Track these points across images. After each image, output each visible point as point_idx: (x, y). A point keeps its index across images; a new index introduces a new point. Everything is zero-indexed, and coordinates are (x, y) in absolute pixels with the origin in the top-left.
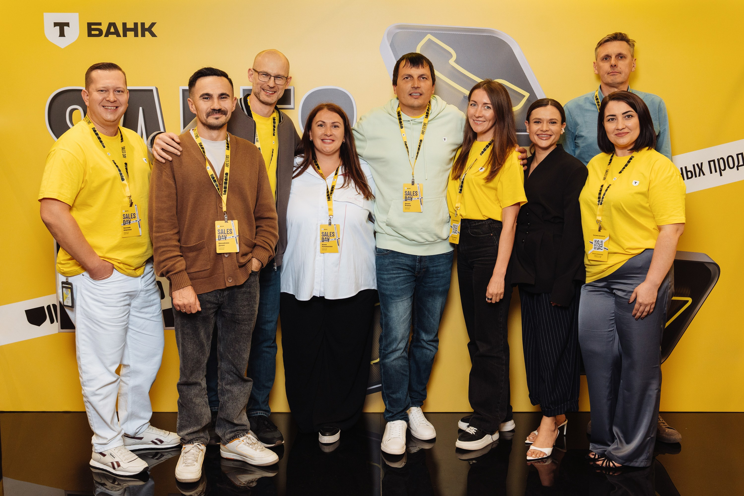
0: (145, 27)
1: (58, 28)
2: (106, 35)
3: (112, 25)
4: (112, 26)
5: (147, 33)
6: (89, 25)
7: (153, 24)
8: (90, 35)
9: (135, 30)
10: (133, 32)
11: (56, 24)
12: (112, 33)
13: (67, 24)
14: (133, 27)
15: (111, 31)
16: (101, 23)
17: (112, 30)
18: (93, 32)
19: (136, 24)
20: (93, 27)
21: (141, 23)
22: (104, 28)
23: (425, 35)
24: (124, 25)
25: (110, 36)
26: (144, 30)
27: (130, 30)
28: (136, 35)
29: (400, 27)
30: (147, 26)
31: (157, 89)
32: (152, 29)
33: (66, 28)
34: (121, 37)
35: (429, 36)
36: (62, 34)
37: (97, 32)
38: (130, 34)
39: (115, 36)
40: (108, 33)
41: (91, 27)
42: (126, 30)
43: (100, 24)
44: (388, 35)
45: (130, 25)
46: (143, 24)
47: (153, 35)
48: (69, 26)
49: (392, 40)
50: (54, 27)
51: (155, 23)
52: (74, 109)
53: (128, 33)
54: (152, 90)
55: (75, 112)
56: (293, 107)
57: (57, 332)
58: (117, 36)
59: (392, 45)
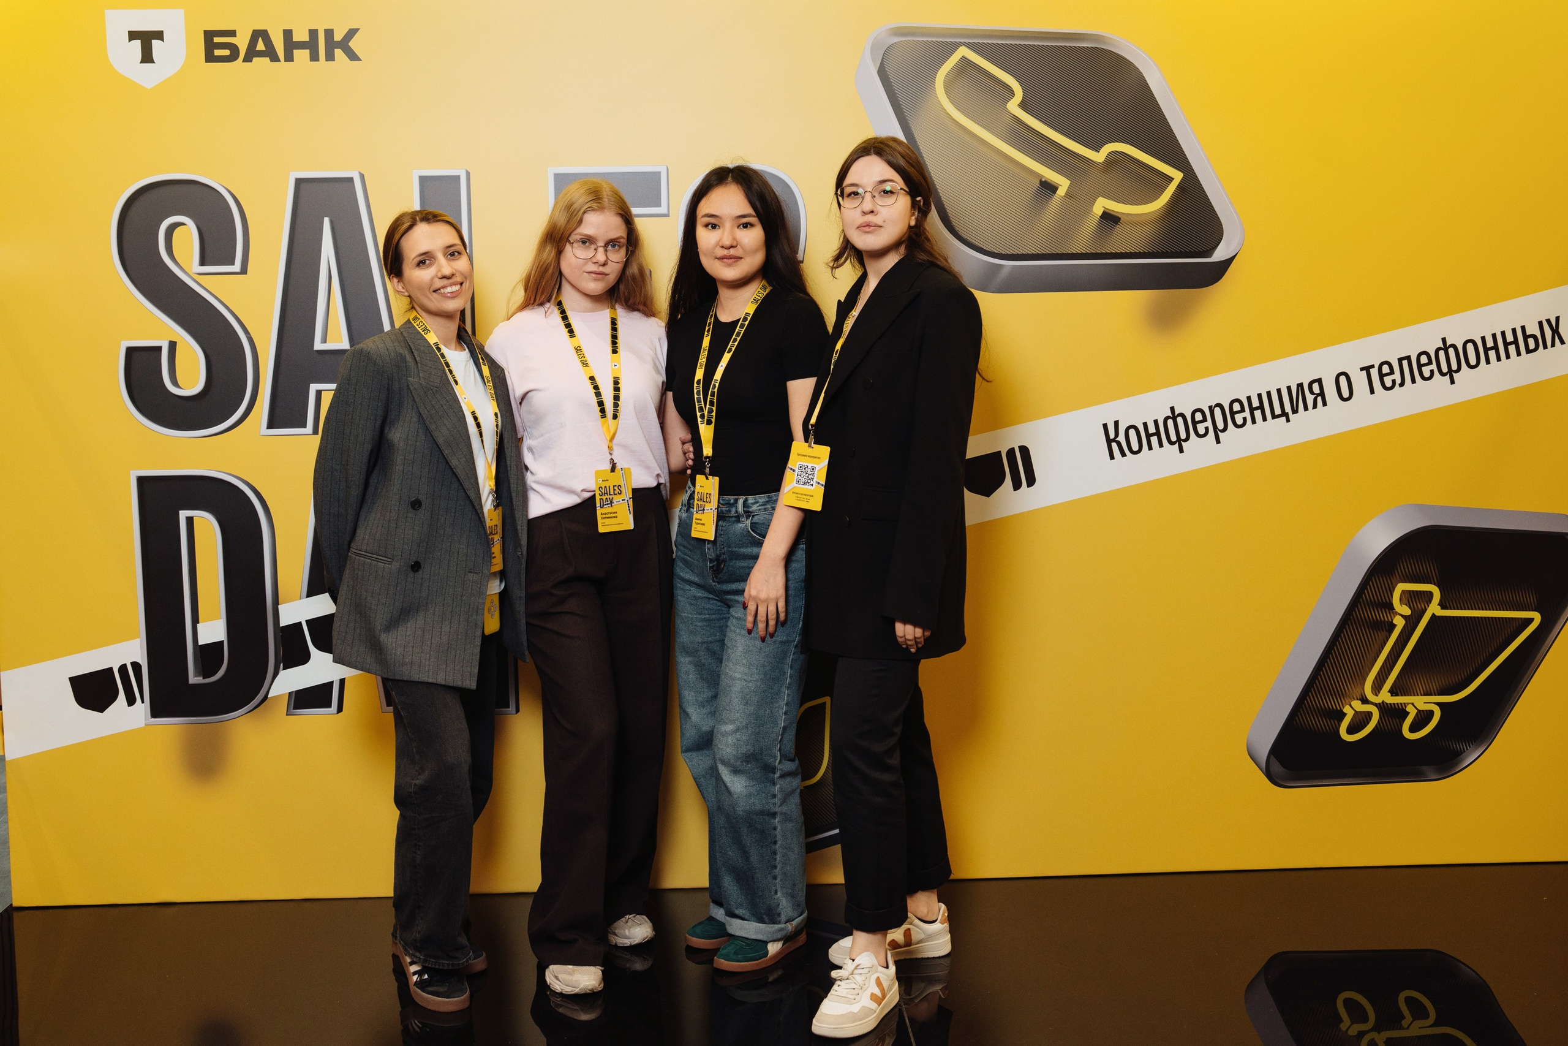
0: (335, 40)
1: (137, 43)
2: (248, 59)
3: (259, 34)
4: (260, 38)
5: (338, 53)
6: (209, 35)
7: (352, 33)
8: (210, 58)
9: (311, 45)
10: (308, 51)
11: (133, 35)
12: (261, 54)
13: (159, 35)
14: (306, 39)
15: (257, 50)
16: (235, 31)
17: (261, 46)
18: (218, 52)
19: (313, 33)
20: (217, 40)
21: (326, 30)
22: (242, 42)
23: (954, 48)
24: (288, 34)
25: (255, 59)
26: (331, 45)
27: (301, 45)
28: (314, 57)
29: (899, 32)
30: (338, 37)
31: (362, 176)
32: (351, 44)
33: (155, 42)
34: (278, 60)
35: (963, 51)
36: (147, 57)
37: (226, 52)
38: (302, 55)
39: (267, 59)
40: (251, 54)
41: (213, 40)
42: (291, 45)
43: (232, 33)
44: (872, 49)
45: (301, 36)
46: (329, 33)
47: (353, 56)
48: (162, 39)
49: (882, 58)
51: (357, 30)
52: (183, 224)
53: (297, 53)
54: (351, 180)
55: (178, 233)
56: (665, 212)
57: (142, 725)
58: (272, 60)
59: (882, 73)
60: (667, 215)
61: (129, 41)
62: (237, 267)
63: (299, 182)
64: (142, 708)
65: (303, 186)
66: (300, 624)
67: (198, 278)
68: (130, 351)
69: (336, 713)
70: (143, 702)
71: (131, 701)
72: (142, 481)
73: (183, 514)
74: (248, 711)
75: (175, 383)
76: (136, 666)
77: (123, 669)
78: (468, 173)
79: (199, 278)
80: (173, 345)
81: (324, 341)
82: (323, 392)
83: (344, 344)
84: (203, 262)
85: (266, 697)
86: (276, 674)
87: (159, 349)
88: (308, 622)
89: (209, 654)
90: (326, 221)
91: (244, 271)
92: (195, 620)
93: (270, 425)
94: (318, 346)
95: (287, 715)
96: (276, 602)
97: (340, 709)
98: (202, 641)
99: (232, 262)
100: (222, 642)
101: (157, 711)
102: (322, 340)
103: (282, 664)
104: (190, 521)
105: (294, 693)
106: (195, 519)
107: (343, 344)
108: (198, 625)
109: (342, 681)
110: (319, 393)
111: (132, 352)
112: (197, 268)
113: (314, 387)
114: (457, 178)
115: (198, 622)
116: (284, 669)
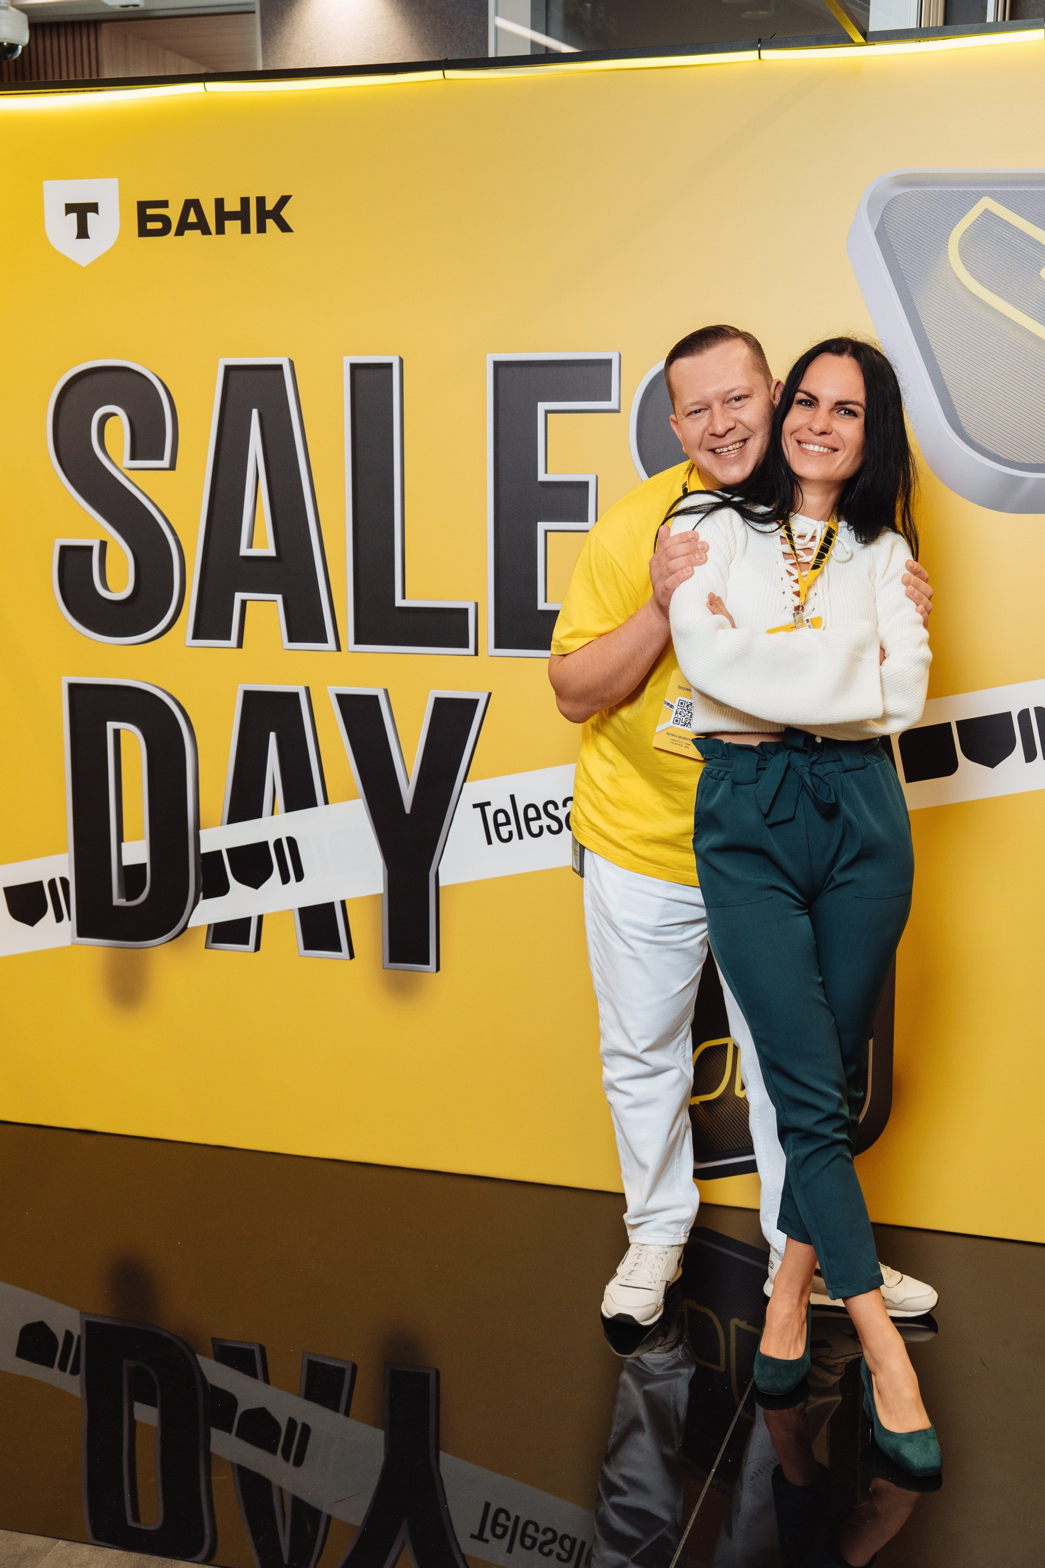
0: (267, 209)
1: (73, 216)
2: (180, 232)
3: (192, 204)
4: (192, 209)
5: (270, 223)
6: (142, 206)
7: (284, 200)
8: (143, 232)
9: (242, 215)
10: (239, 222)
11: (70, 208)
12: (192, 227)
13: (94, 208)
14: (237, 208)
15: (188, 221)
16: (167, 201)
17: (192, 218)
18: (151, 226)
19: (245, 201)
20: (150, 211)
21: (257, 198)
22: (174, 213)
23: (975, 198)
24: (219, 203)
25: (186, 232)
26: (263, 215)
27: (233, 216)
28: (246, 229)
29: (904, 181)
30: (270, 206)
31: (292, 363)
32: (283, 213)
33: (90, 216)
34: (210, 233)
35: (986, 203)
36: (83, 233)
37: (158, 225)
38: (233, 226)
39: (199, 231)
40: (183, 227)
41: (146, 212)
42: (222, 216)
43: (164, 204)
44: (870, 203)
45: (232, 205)
46: (261, 201)
47: (285, 227)
48: (97, 212)
49: (883, 215)
50: (67, 214)
52: (114, 414)
53: (228, 224)
54: (279, 368)
55: (110, 422)
56: (616, 407)
57: (69, 944)
58: (203, 234)
59: (881, 233)
60: (618, 411)
61: (66, 215)
62: (165, 463)
63: (229, 369)
64: (69, 925)
65: (233, 374)
66: (220, 852)
67: (128, 473)
68: (64, 550)
69: (253, 949)
70: (70, 920)
71: (59, 918)
72: (73, 688)
73: (111, 726)
74: (167, 940)
75: (105, 585)
76: (64, 882)
77: (52, 883)
78: (401, 361)
79: (130, 474)
80: (103, 545)
81: (250, 546)
82: (248, 602)
83: (271, 551)
84: (133, 457)
85: (185, 928)
86: (196, 903)
87: (90, 549)
88: (228, 850)
89: (133, 875)
90: (255, 412)
91: (172, 467)
92: (120, 839)
93: (196, 636)
94: (244, 551)
95: (206, 948)
96: (197, 827)
97: (257, 948)
98: (126, 862)
99: (160, 457)
100: (145, 865)
101: (84, 930)
102: (248, 544)
103: (202, 894)
104: (117, 732)
105: (213, 926)
106: (122, 732)
107: (269, 549)
108: (123, 844)
109: (260, 918)
110: (244, 603)
111: (65, 551)
112: (127, 463)
113: (239, 597)
114: (389, 366)
115: (123, 841)
116: (204, 898)
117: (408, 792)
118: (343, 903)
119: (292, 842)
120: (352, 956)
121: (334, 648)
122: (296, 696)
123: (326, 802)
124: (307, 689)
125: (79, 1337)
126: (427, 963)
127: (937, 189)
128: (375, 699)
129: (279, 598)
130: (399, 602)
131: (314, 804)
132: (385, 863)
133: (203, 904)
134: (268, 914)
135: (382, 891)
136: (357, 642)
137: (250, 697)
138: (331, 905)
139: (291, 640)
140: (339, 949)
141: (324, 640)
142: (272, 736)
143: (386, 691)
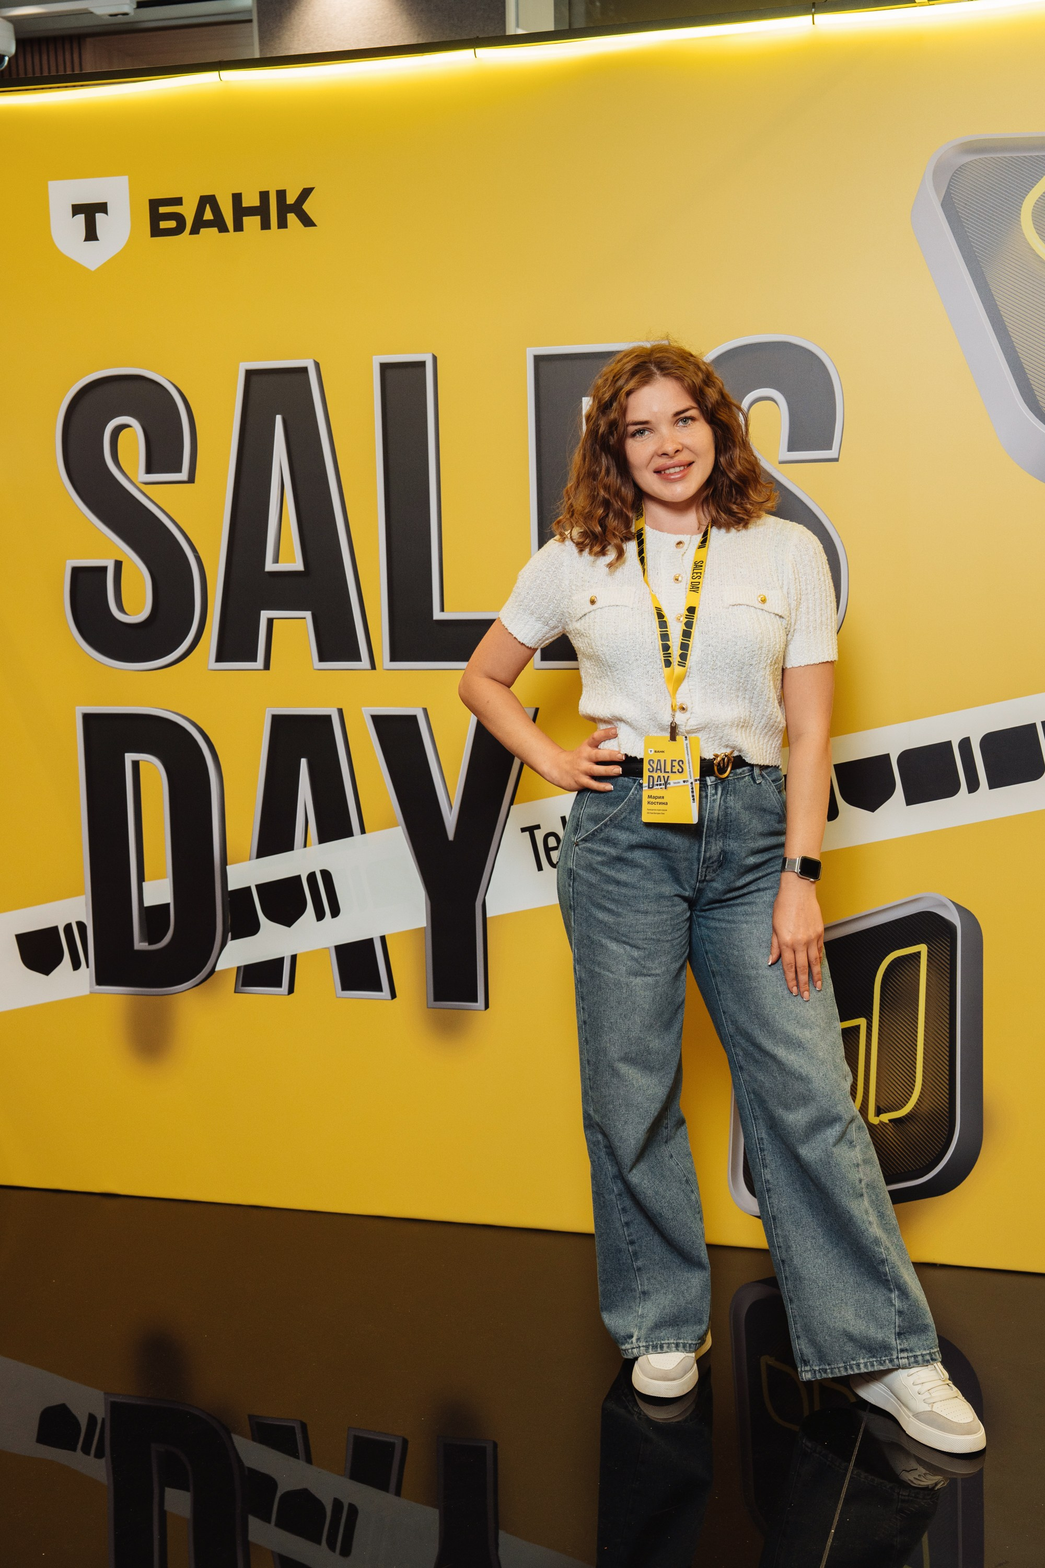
0: (288, 203)
1: (81, 218)
2: (195, 231)
3: (208, 201)
4: (208, 205)
5: (292, 218)
6: (155, 204)
7: (306, 193)
8: (156, 232)
9: (262, 211)
10: (258, 218)
11: (77, 209)
12: (209, 224)
13: (102, 208)
14: (257, 203)
15: (204, 219)
16: (181, 199)
17: (208, 215)
18: (164, 225)
19: (264, 196)
20: (162, 210)
21: (277, 192)
22: (188, 211)
24: (237, 198)
25: (202, 230)
26: (283, 209)
27: (251, 211)
28: (265, 225)
29: (972, 147)
30: (291, 199)
31: (317, 365)
32: (305, 207)
33: (99, 216)
34: (227, 230)
36: (91, 234)
37: (172, 224)
38: (252, 223)
39: (216, 229)
40: (199, 224)
41: (158, 210)
42: (240, 211)
43: (178, 201)
45: (251, 200)
46: (281, 194)
47: (307, 222)
48: (106, 213)
49: (948, 187)
51: (312, 189)
52: (128, 426)
53: (247, 220)
54: (304, 370)
55: (123, 434)
57: (88, 993)
58: (220, 231)
59: (948, 205)
61: (73, 216)
62: (184, 475)
63: (249, 374)
64: (87, 973)
65: (254, 379)
66: (249, 888)
67: (143, 487)
68: (76, 571)
69: (287, 993)
70: (88, 967)
71: (76, 965)
72: (88, 718)
73: (129, 757)
74: (195, 984)
75: (121, 608)
76: (81, 926)
77: (68, 928)
78: (435, 359)
79: (145, 488)
80: (118, 565)
81: (276, 560)
82: (275, 620)
83: (298, 566)
84: (149, 470)
85: (213, 971)
86: (224, 944)
87: (104, 569)
88: (257, 886)
89: (155, 916)
90: (279, 418)
91: (191, 479)
92: (141, 878)
93: (219, 659)
94: (270, 566)
95: (235, 992)
96: (224, 862)
97: (291, 990)
98: (147, 903)
99: (179, 470)
100: (168, 905)
101: (103, 978)
102: (273, 559)
103: (230, 934)
104: (136, 765)
105: (242, 969)
106: (141, 764)
107: (297, 564)
108: (144, 884)
109: (294, 958)
110: (270, 622)
111: (78, 573)
112: (143, 477)
113: (265, 615)
114: (422, 364)
115: (144, 881)
116: (233, 939)
117: (450, 818)
118: (383, 938)
119: (326, 875)
120: (393, 995)
121: (368, 666)
122: (328, 718)
123: (363, 831)
124: (340, 711)
125: (103, 1420)
126: (476, 1000)
127: (1007, 155)
128: (414, 718)
129: (308, 615)
130: (437, 615)
131: (350, 834)
132: (427, 895)
133: (231, 944)
134: (301, 954)
135: (424, 925)
136: (393, 658)
137: (279, 722)
138: (370, 942)
139: (322, 659)
140: (379, 989)
141: (358, 659)
142: (304, 762)
143: (425, 710)
